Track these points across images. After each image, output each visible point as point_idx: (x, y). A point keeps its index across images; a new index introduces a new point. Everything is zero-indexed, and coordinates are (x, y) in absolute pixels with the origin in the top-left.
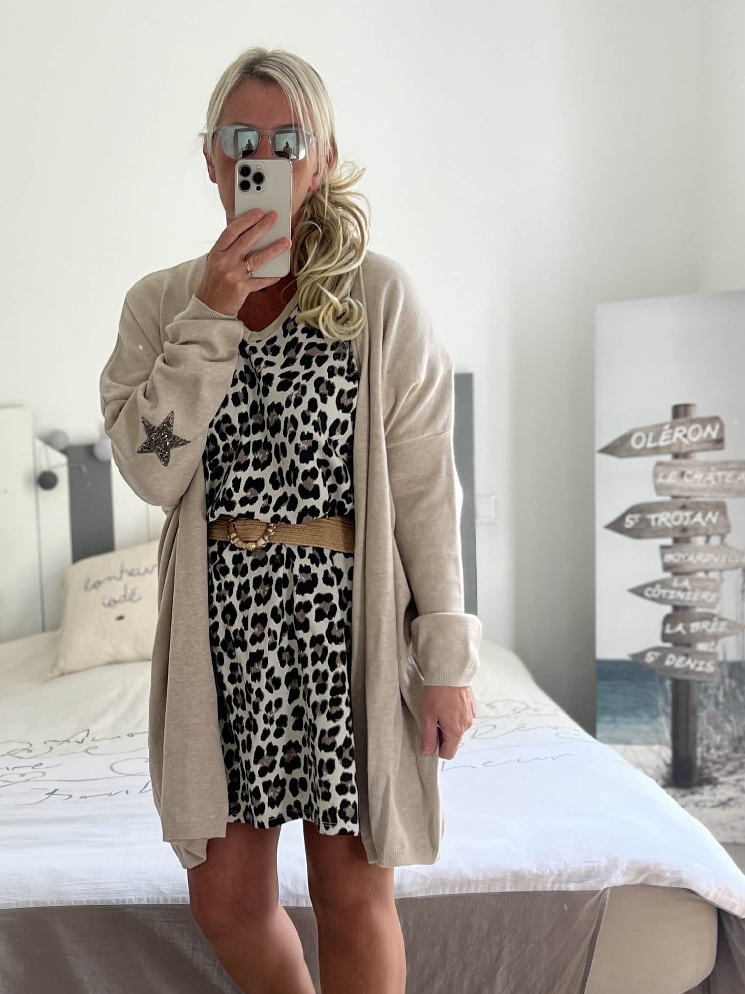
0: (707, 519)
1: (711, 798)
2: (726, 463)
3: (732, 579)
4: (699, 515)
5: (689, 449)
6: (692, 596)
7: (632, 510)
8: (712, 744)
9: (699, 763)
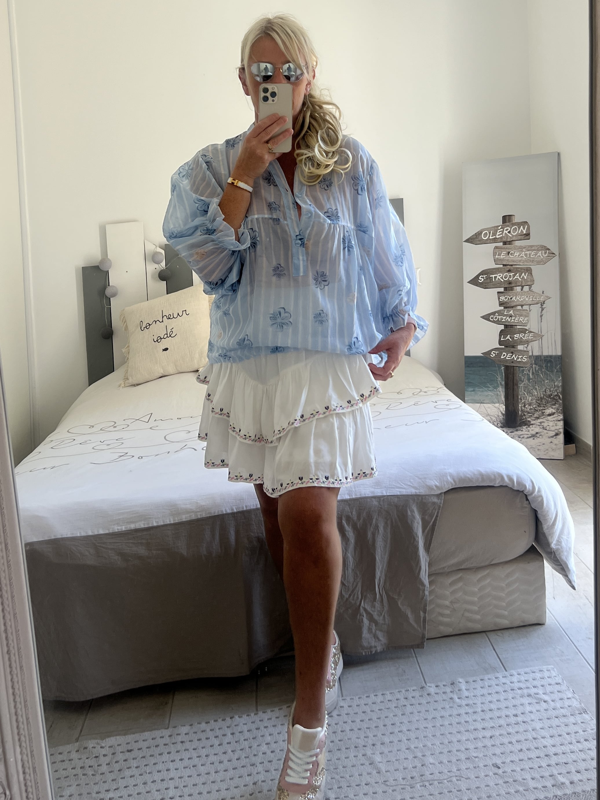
0: (521, 277)
1: (526, 433)
2: (532, 246)
3: (535, 309)
4: (518, 275)
5: (511, 240)
6: (514, 320)
7: (482, 273)
8: (527, 402)
9: (520, 413)
